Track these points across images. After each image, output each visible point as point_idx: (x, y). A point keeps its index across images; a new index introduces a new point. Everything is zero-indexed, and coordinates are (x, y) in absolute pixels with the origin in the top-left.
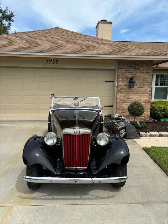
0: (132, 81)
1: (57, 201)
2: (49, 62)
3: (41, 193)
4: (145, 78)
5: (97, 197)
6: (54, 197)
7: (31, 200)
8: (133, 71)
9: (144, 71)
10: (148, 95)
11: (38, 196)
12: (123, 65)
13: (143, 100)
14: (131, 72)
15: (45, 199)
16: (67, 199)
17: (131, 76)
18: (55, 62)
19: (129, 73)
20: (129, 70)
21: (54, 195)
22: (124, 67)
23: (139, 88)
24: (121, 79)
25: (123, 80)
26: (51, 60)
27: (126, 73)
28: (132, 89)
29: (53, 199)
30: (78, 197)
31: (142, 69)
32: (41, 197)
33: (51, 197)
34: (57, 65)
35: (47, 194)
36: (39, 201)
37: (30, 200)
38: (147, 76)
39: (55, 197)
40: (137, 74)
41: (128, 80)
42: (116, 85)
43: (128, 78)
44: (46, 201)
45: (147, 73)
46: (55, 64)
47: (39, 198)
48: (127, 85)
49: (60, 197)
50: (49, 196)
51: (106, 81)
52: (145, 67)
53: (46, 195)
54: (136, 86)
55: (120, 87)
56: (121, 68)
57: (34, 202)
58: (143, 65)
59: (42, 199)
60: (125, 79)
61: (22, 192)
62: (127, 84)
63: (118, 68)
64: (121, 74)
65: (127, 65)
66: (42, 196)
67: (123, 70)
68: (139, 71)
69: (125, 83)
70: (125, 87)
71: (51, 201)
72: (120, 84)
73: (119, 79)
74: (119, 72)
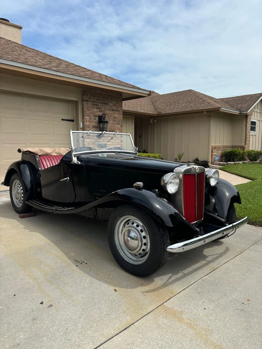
0: (104, 120)
4: (115, 118)
6: (183, 273)
8: (102, 106)
9: (114, 108)
12: (89, 96)
14: (100, 108)
17: (101, 114)
19: (97, 108)
20: (97, 105)
22: (91, 98)
24: (87, 118)
25: (91, 119)
27: (94, 108)
31: (111, 104)
35: (171, 274)
39: (185, 272)
40: (106, 112)
41: (97, 119)
42: (82, 127)
43: (96, 116)
45: (117, 111)
48: (96, 127)
51: (62, 120)
52: (115, 103)
55: (88, 129)
56: (87, 101)
58: (112, 100)
60: (93, 118)
63: (83, 101)
64: (88, 110)
67: (90, 104)
68: (108, 107)
69: (94, 124)
72: (87, 124)
73: (85, 117)
74: (85, 106)
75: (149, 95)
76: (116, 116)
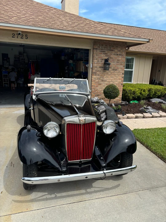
0: (107, 63)
1: (62, 199)
2: (16, 36)
3: (39, 193)
4: (119, 60)
5: (103, 189)
6: (56, 196)
7: (31, 203)
8: (108, 52)
9: (119, 53)
10: (121, 77)
11: (37, 197)
12: (98, 45)
13: (116, 83)
14: (106, 54)
15: (47, 199)
16: (72, 196)
17: (106, 58)
18: (24, 37)
19: (104, 54)
20: (104, 52)
21: (55, 193)
22: (99, 47)
23: (113, 70)
24: (96, 61)
25: (98, 61)
26: (20, 34)
27: (101, 54)
28: (107, 71)
29: (56, 198)
30: (83, 191)
31: (116, 50)
32: (41, 198)
33: (53, 196)
34: (26, 40)
35: (47, 193)
36: (41, 202)
37: (29, 203)
38: (121, 58)
39: (58, 195)
40: (112, 56)
41: (103, 61)
42: (91, 67)
43: (103, 60)
44: (49, 201)
45: (121, 55)
46: (24, 39)
47: (40, 199)
48: (102, 67)
49: (64, 194)
50: (51, 195)
52: (119, 49)
53: (47, 195)
54: (111, 68)
55: (95, 69)
56: (96, 49)
57: (35, 206)
58: (117, 47)
59: (43, 200)
60: (100, 61)
61: (16, 195)
62: (102, 65)
63: (93, 49)
64: (97, 55)
65: (103, 45)
66: (42, 196)
67: (98, 51)
68: (113, 53)
69: (100, 65)
70: (100, 69)
71: (55, 200)
72: (95, 65)
73: (94, 61)
74: (94, 52)
75: (148, 42)
76: (120, 58)
